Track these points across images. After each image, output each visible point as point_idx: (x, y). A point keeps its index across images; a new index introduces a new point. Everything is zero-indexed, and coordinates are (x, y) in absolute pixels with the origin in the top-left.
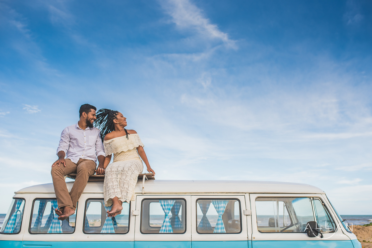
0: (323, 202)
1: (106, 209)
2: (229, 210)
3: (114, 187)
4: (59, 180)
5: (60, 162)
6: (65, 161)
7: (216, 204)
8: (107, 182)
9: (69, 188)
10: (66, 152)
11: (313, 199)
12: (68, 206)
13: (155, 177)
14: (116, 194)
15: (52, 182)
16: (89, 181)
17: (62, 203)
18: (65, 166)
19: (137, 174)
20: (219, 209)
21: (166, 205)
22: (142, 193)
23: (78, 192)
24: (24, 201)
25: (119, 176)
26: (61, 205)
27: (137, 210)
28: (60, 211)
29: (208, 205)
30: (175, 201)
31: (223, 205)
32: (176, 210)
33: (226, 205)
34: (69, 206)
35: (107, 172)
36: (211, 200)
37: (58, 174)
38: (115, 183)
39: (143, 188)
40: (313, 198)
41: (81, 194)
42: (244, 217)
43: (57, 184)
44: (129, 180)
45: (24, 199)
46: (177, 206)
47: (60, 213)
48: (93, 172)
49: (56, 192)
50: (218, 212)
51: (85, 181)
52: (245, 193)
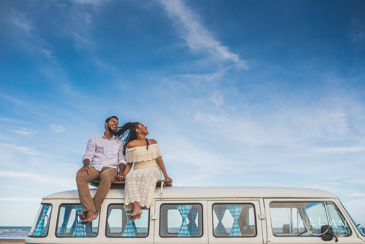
0: (336, 206)
1: (126, 214)
2: (244, 216)
3: (134, 192)
4: (83, 186)
5: (84, 169)
6: (89, 169)
7: (231, 209)
8: (128, 187)
9: (93, 194)
10: (91, 160)
11: (327, 204)
12: (90, 211)
13: (172, 184)
14: (136, 198)
15: (77, 189)
16: (111, 188)
17: (86, 208)
18: (89, 173)
19: (155, 181)
20: (234, 213)
21: (183, 210)
22: (160, 199)
23: (102, 197)
24: (51, 207)
25: (139, 183)
26: (85, 210)
27: (156, 215)
28: (83, 216)
29: (223, 212)
30: (191, 206)
31: (238, 210)
32: (192, 216)
33: (241, 210)
34: (92, 211)
35: (128, 178)
36: (227, 205)
37: (82, 180)
38: (135, 189)
39: (162, 193)
40: (326, 202)
41: (104, 200)
42: (259, 221)
43: (82, 190)
44: (148, 186)
45: (51, 205)
46: (193, 212)
47: (83, 217)
48: (114, 179)
49: (81, 198)
50: (234, 216)
51: (108, 187)
52: (260, 198)
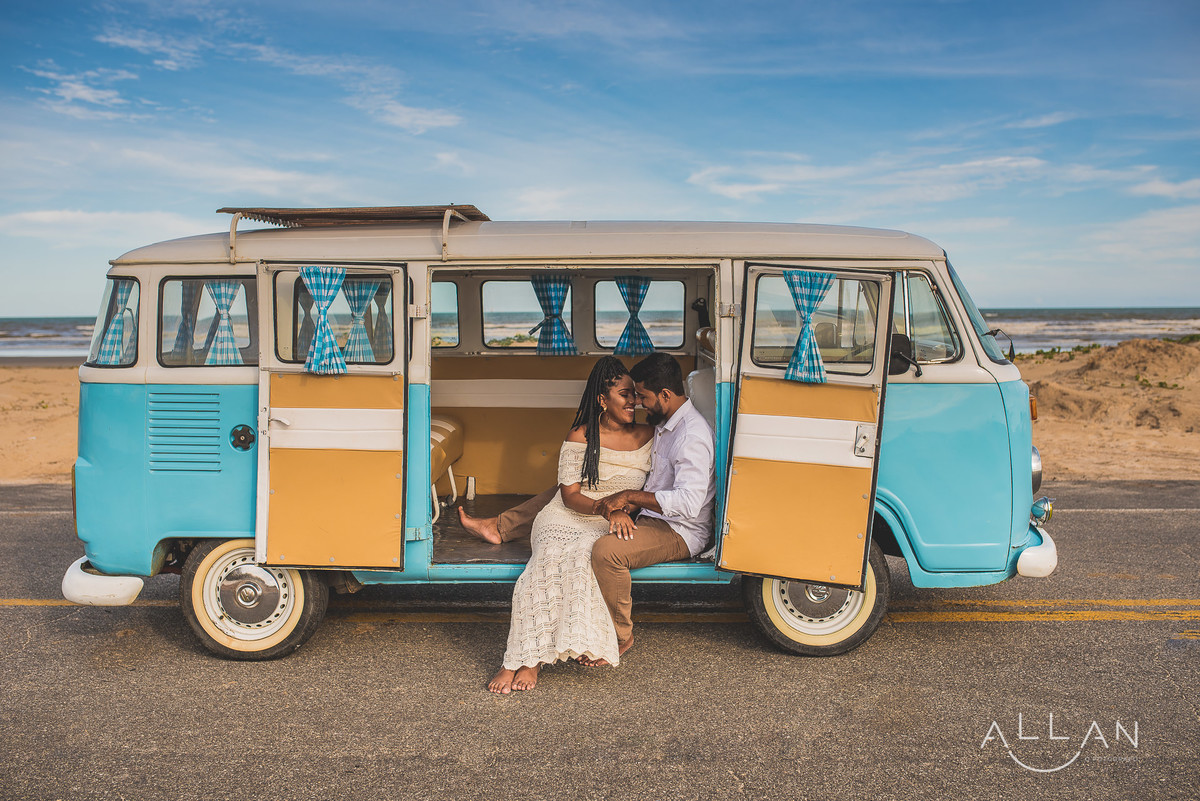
0: (934, 283)
11: (908, 275)
22: (441, 260)
24: (137, 284)
32: (554, 303)
39: (445, 245)
40: (907, 271)
45: (134, 279)
52: (722, 258)
